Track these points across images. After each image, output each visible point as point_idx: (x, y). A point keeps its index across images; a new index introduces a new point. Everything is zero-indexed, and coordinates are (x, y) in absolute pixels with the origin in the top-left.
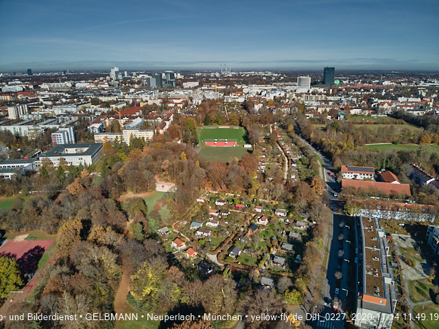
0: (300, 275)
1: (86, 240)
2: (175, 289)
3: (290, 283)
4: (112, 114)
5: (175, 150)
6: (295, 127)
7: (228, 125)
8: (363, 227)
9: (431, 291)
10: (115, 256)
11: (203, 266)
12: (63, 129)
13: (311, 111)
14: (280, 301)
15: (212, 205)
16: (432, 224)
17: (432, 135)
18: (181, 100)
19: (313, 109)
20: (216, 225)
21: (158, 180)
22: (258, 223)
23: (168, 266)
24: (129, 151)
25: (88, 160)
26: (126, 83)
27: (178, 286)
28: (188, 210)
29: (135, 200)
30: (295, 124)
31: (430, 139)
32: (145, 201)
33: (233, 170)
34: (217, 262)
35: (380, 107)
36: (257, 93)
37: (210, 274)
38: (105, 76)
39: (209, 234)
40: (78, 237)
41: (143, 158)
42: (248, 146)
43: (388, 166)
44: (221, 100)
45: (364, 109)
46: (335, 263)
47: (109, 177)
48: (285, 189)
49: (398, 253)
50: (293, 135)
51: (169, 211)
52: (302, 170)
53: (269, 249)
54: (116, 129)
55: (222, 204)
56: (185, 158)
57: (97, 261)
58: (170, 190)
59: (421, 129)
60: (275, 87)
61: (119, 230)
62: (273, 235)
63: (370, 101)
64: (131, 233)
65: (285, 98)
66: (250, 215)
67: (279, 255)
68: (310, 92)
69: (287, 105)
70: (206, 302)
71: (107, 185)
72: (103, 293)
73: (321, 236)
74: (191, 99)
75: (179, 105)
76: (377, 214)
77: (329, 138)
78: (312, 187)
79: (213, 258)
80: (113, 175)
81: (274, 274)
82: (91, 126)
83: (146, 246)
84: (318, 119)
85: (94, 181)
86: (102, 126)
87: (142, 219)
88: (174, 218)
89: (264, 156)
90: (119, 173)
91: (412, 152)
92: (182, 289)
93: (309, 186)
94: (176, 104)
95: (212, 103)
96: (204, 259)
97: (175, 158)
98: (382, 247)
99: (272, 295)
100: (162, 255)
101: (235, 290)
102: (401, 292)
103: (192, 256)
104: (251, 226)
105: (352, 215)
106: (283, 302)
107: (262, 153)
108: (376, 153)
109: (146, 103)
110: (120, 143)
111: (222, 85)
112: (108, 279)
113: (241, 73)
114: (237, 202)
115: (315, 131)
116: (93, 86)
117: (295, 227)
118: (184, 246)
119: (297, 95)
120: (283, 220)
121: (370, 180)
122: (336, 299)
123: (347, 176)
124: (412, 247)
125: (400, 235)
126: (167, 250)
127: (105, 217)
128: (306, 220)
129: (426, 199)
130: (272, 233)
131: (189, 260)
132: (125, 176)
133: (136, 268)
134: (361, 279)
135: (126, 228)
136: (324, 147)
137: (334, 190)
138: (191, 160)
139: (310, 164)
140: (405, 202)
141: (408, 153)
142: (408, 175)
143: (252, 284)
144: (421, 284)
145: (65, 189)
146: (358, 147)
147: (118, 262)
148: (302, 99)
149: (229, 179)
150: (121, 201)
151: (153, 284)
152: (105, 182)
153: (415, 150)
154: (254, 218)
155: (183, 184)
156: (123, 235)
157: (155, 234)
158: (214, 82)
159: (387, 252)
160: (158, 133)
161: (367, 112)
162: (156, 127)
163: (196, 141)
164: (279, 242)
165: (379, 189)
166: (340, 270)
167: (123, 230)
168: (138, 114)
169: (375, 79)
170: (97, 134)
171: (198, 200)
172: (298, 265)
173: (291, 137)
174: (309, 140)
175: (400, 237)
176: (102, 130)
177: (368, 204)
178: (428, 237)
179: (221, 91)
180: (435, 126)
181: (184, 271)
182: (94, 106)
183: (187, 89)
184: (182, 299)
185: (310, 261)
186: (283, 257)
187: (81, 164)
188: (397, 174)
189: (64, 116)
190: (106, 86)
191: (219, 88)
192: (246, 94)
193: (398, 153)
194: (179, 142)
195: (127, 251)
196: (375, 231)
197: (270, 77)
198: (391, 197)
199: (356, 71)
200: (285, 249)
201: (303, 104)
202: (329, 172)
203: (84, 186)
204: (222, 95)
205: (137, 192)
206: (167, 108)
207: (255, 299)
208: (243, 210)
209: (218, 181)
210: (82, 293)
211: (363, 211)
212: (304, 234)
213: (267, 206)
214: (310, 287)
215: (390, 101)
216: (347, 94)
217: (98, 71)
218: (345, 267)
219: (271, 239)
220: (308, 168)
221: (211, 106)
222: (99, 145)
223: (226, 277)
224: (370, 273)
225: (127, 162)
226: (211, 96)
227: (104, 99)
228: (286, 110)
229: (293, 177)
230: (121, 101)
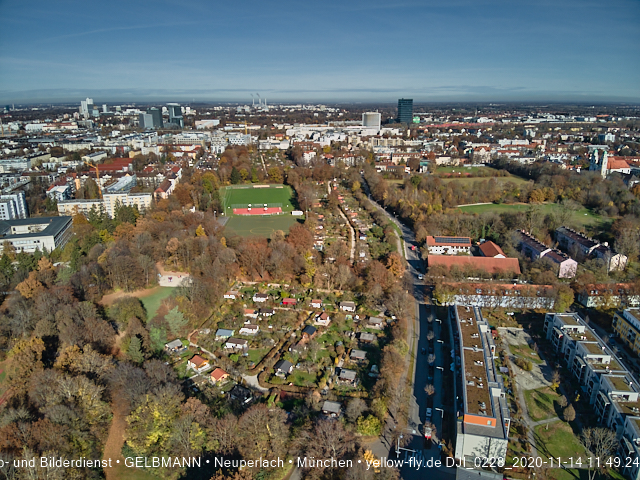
0: (378, 394)
1: (51, 367)
2: (197, 432)
3: (364, 407)
4: (84, 170)
5: (188, 222)
6: (362, 184)
7: (267, 183)
8: (459, 321)
9: (556, 403)
10: (100, 389)
11: (238, 393)
12: (7, 196)
13: (383, 161)
14: (351, 433)
15: (248, 303)
16: (550, 311)
17: (546, 189)
18: (193, 147)
19: (385, 158)
20: (255, 331)
21: (161, 269)
22: (316, 323)
23: (183, 398)
24: (114, 227)
25: (49, 243)
26: (106, 122)
27: (200, 426)
28: (211, 312)
29: (127, 301)
30: (362, 181)
31: (543, 196)
32: (144, 302)
33: (277, 248)
34: (258, 386)
35: (475, 153)
36: (307, 136)
37: (249, 405)
38: (71, 112)
39: (245, 345)
40: (40, 363)
41: (137, 236)
42: (298, 213)
43: (489, 234)
44: (255, 146)
45: (453, 157)
46: (424, 373)
47: (84, 269)
48: (352, 272)
49: (508, 353)
50: (361, 195)
51: (181, 315)
52: (375, 245)
53: (333, 360)
54: (92, 193)
55: (263, 300)
56: (204, 234)
57: (71, 399)
58: (182, 283)
59: (531, 183)
60: (332, 128)
61: (103, 349)
62: (338, 339)
63: (461, 146)
64: (123, 352)
65: (346, 143)
66: (305, 313)
67: (347, 367)
68: (381, 134)
69: (349, 154)
70: (244, 446)
71: (80, 281)
72: (85, 447)
73: (404, 337)
74: (209, 145)
75: (190, 155)
76: (477, 302)
77: (409, 198)
78: (388, 268)
79: (252, 380)
80: (90, 265)
81: (341, 396)
82: (52, 190)
83: (148, 371)
84: (393, 173)
85: (59, 275)
86: (70, 189)
87: (140, 330)
88: (189, 325)
89: (321, 227)
90: (99, 262)
91: (519, 214)
92: (207, 430)
93: (384, 267)
94: (186, 153)
95: (242, 150)
96: (239, 382)
97: (188, 234)
98: (486, 346)
99: (339, 426)
100: (174, 382)
101: (286, 424)
102: (515, 407)
103: (220, 380)
104: (307, 329)
105: (443, 304)
106: (356, 434)
107: (317, 223)
108: (472, 217)
109: (138, 153)
110: (99, 214)
111: (255, 124)
112: (90, 425)
113: (282, 107)
114: (285, 295)
115: (389, 188)
116: (53, 128)
117: (368, 326)
118: (207, 366)
119: (363, 139)
120: (350, 317)
121: (465, 254)
122: (428, 423)
123: (435, 251)
124: (526, 343)
125: (510, 328)
126: (182, 375)
127: (81, 331)
128: (382, 315)
129: (541, 277)
130: (336, 337)
131: (216, 386)
132: (110, 265)
133: (132, 405)
134: (460, 393)
135: (115, 345)
136: (403, 211)
137: (418, 270)
138: (212, 237)
139: (384, 236)
140: (513, 282)
141: (514, 216)
142: (516, 245)
143: (311, 413)
144: (541, 395)
145: (13, 290)
146: (448, 210)
147: (105, 397)
148: (370, 144)
149: (272, 262)
150: (104, 304)
151: (161, 426)
152: (78, 277)
153: (524, 212)
154: (310, 317)
155: (202, 273)
156: (111, 357)
157: (162, 351)
158: (242, 119)
159: (493, 353)
160: (159, 197)
161: (458, 161)
162: (155, 189)
163: (219, 207)
164: (346, 349)
165: (478, 266)
166: (432, 382)
167: (111, 349)
168: (126, 169)
169: (466, 115)
170: (61, 202)
171: (226, 296)
172: (374, 380)
173: (358, 199)
174: (381, 203)
175: (509, 331)
176: (69, 196)
177: (464, 288)
178: (546, 329)
179: (254, 133)
180: (549, 177)
181: (208, 403)
182: (56, 159)
183: (201, 130)
184: (208, 445)
185: (390, 372)
186: (353, 369)
187: (37, 249)
188: (500, 245)
189: (9, 175)
190: (73, 127)
191: (250, 128)
192: (290, 138)
193: (501, 215)
194: (193, 210)
195: (118, 379)
196: (475, 324)
197: (323, 114)
198: (495, 277)
199: (442, 104)
200: (355, 359)
201: (372, 151)
202: (411, 245)
203: (44, 284)
204: (256, 138)
205: (129, 289)
206: (171, 160)
207: (316, 434)
208: (295, 306)
209: (256, 266)
210: (51, 448)
211: (458, 297)
212: (380, 335)
213: (328, 298)
214: (392, 410)
215: (488, 145)
216: (431, 137)
217: (59, 104)
218: (438, 377)
219: (335, 346)
220: (382, 241)
221: (239, 154)
222: (66, 218)
223: (273, 406)
224: (472, 384)
225: (111, 243)
226: (239, 140)
227: (71, 147)
228: (349, 160)
229: (362, 255)
230: (98, 150)
